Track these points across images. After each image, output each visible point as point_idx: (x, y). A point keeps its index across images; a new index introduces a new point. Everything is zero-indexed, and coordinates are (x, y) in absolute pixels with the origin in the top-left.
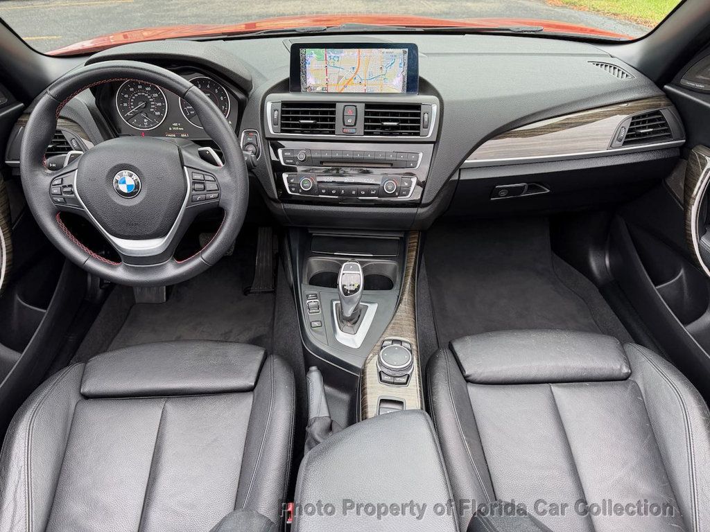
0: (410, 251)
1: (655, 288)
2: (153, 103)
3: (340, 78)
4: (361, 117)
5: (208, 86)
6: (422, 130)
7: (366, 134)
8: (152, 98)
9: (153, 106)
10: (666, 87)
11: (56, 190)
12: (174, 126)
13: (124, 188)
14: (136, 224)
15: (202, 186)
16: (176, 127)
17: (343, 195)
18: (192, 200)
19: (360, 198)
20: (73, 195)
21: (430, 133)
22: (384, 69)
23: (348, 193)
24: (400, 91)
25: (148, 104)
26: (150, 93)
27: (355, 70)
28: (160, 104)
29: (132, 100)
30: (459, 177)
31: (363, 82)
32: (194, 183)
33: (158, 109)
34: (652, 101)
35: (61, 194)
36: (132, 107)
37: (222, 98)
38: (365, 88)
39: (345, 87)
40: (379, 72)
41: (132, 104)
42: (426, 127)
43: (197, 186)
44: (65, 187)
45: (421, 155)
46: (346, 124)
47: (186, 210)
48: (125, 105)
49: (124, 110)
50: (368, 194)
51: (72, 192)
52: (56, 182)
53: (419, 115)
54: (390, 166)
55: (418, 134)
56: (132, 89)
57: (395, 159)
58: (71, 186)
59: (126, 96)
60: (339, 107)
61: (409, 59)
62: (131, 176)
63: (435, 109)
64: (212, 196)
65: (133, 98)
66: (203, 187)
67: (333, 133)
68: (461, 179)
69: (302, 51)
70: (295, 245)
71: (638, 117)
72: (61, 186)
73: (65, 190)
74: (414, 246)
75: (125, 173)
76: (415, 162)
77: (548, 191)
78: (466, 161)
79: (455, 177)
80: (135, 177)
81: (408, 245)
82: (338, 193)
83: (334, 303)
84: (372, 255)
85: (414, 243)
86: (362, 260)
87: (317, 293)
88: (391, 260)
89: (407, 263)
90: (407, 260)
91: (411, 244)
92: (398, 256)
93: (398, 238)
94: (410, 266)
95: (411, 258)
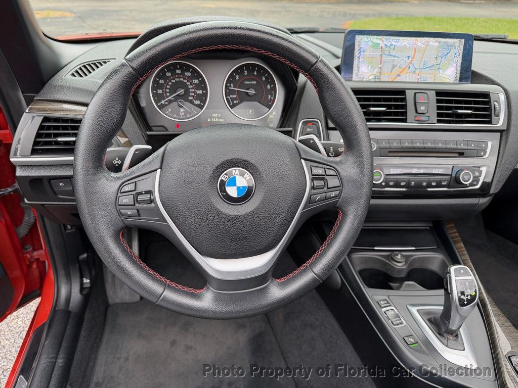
0: (456, 242)
2: (193, 90)
3: (394, 66)
4: (434, 104)
5: (255, 73)
6: (494, 118)
7: (439, 121)
8: (191, 84)
9: (193, 94)
11: (126, 200)
12: (214, 117)
13: (232, 192)
14: (245, 238)
15: (321, 183)
16: (216, 118)
17: (412, 187)
18: (310, 201)
19: (429, 189)
20: (153, 205)
21: (500, 122)
22: (439, 59)
23: (419, 185)
24: (452, 81)
25: (187, 91)
26: (190, 79)
27: (410, 59)
28: (200, 92)
29: (168, 87)
31: (417, 72)
32: (313, 180)
33: (198, 97)
35: (134, 205)
36: (168, 94)
37: (269, 87)
38: (419, 77)
39: (399, 75)
40: (433, 62)
41: (168, 90)
42: (498, 115)
43: (317, 183)
44: (141, 193)
45: (490, 144)
46: (419, 112)
47: (302, 214)
48: (160, 91)
49: (158, 97)
50: (439, 185)
51: (151, 201)
52: (126, 188)
53: (489, 103)
54: (457, 155)
55: (490, 122)
56: (168, 74)
57: (466, 147)
58: (150, 192)
59: (162, 82)
60: (409, 95)
61: (464, 49)
62: (242, 175)
63: (502, 97)
64: (333, 194)
65: (170, 84)
66: (323, 184)
67: (405, 121)
69: (358, 38)
72: (134, 193)
73: (140, 198)
74: (456, 237)
75: (235, 171)
76: (485, 151)
80: (248, 176)
82: (408, 186)
83: (414, 310)
84: (414, 248)
85: (455, 233)
86: (404, 253)
87: (387, 298)
88: (434, 252)
89: (460, 256)
90: (458, 252)
91: (453, 235)
92: (438, 247)
93: (428, 228)
94: (467, 260)
95: (462, 249)
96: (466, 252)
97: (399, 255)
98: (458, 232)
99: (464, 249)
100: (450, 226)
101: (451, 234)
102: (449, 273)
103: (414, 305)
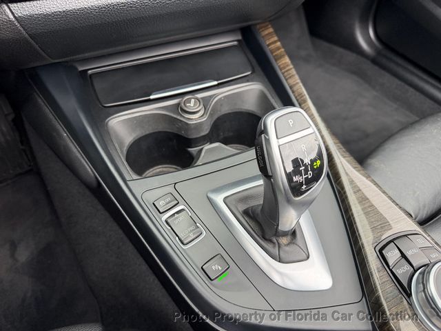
0: (278, 58)
70: (69, 103)
74: (278, 49)
81: (267, 50)
83: (219, 199)
84: (216, 83)
85: (275, 42)
86: (200, 96)
87: (171, 189)
88: (248, 81)
89: (286, 80)
90: (283, 74)
91: (272, 46)
92: (253, 72)
93: (235, 43)
94: (297, 83)
95: (287, 69)
96: (293, 72)
97: (193, 100)
98: (279, 40)
99: (291, 66)
100: (266, 32)
101: (268, 45)
102: (265, 131)
103: (218, 190)
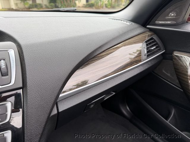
1: (168, 122)
10: (148, 26)
21: (12, 81)
30: (58, 110)
34: (145, 34)
42: (8, 74)
45: (9, 105)
68: (60, 110)
71: (148, 41)
77: (114, 93)
78: (61, 95)
79: (55, 112)
